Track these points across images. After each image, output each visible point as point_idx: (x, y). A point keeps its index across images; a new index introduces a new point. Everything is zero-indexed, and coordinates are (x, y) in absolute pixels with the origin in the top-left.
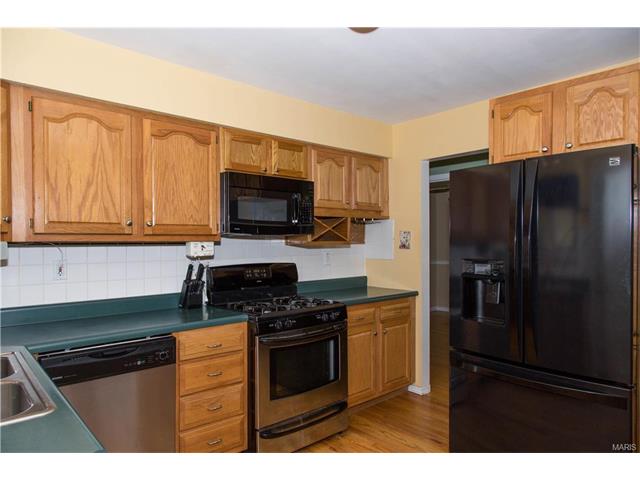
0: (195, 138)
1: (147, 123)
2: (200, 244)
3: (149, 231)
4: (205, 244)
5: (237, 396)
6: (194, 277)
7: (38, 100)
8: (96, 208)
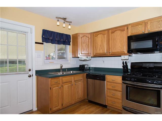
0: (121, 30)
1: (110, 31)
2: (124, 56)
3: (110, 54)
4: (125, 56)
5: (120, 95)
6: (125, 64)
7: (94, 34)
8: (101, 50)
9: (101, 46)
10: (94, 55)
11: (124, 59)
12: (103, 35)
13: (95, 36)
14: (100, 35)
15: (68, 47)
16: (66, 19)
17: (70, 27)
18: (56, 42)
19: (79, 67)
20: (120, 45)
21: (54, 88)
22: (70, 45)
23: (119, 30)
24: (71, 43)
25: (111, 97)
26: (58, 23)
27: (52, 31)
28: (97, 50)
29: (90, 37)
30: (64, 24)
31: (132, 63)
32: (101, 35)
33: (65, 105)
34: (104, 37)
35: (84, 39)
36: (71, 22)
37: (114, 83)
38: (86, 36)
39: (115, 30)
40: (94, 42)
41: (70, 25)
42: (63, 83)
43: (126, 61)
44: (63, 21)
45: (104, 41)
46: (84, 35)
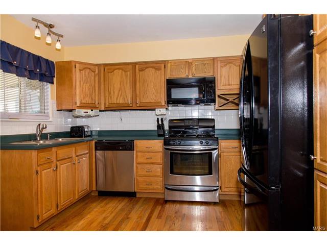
0: (155, 68)
1: (137, 66)
2: (159, 109)
3: (138, 105)
4: (161, 109)
5: (159, 170)
6: (160, 123)
7: (106, 68)
8: (121, 98)
9: (119, 90)
10: (107, 106)
11: (160, 114)
12: (124, 73)
13: (108, 72)
14: (118, 70)
15: (48, 86)
16: (51, 28)
17: (58, 46)
18: (27, 73)
19: (69, 130)
20: (154, 91)
21: (43, 172)
22: (52, 83)
23: (152, 67)
24: (55, 79)
25: (145, 176)
26: (38, 33)
27: (17, 47)
28: (112, 97)
29: (97, 72)
30: (49, 36)
31: (171, 121)
32: (121, 71)
33: (63, 206)
34: (127, 76)
35: (85, 75)
36: (62, 36)
37: (149, 152)
38: (90, 69)
39: (145, 66)
40: (106, 82)
41: (58, 40)
42: (58, 161)
43: (162, 117)
44: (47, 30)
45: (127, 83)
46: (86, 67)
